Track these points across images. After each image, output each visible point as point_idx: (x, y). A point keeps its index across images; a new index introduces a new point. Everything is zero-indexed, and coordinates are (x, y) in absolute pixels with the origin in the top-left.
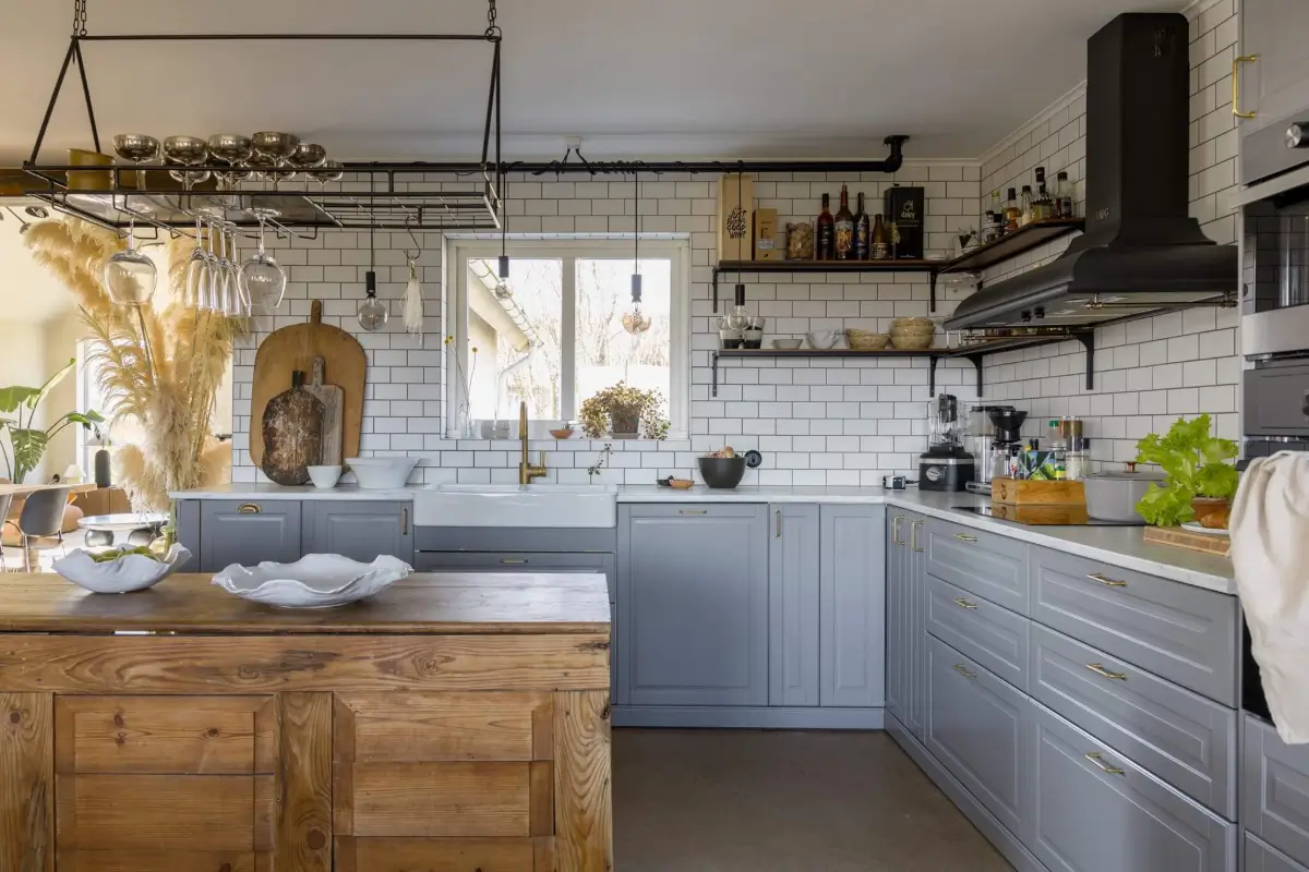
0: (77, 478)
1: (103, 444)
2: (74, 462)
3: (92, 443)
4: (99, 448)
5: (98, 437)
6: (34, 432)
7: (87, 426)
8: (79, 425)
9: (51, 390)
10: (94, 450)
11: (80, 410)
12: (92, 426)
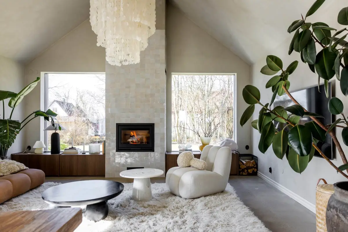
0: (41, 149)
1: (56, 129)
2: (39, 140)
3: (49, 129)
4: (54, 131)
5: (53, 125)
6: (14, 122)
7: (47, 118)
8: (42, 118)
9: (25, 97)
10: (50, 133)
11: (42, 109)
12: (50, 118)
